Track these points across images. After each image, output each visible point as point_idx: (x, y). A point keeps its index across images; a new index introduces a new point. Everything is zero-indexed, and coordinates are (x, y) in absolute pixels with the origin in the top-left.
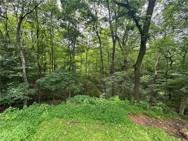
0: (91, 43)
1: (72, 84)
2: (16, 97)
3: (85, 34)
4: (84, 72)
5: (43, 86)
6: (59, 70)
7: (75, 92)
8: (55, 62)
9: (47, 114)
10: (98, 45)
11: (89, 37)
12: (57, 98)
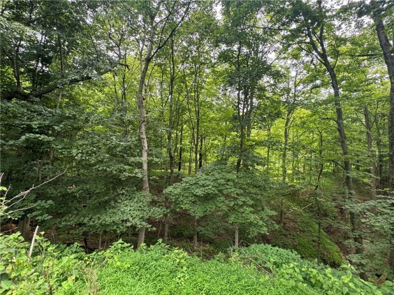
0: (299, 88)
1: (245, 207)
2: (129, 221)
3: (281, 67)
4: (277, 176)
5: (177, 203)
6: (213, 167)
7: (253, 232)
8: (201, 145)
9: (186, 278)
10: (326, 93)
11: (293, 74)
12: (203, 240)
